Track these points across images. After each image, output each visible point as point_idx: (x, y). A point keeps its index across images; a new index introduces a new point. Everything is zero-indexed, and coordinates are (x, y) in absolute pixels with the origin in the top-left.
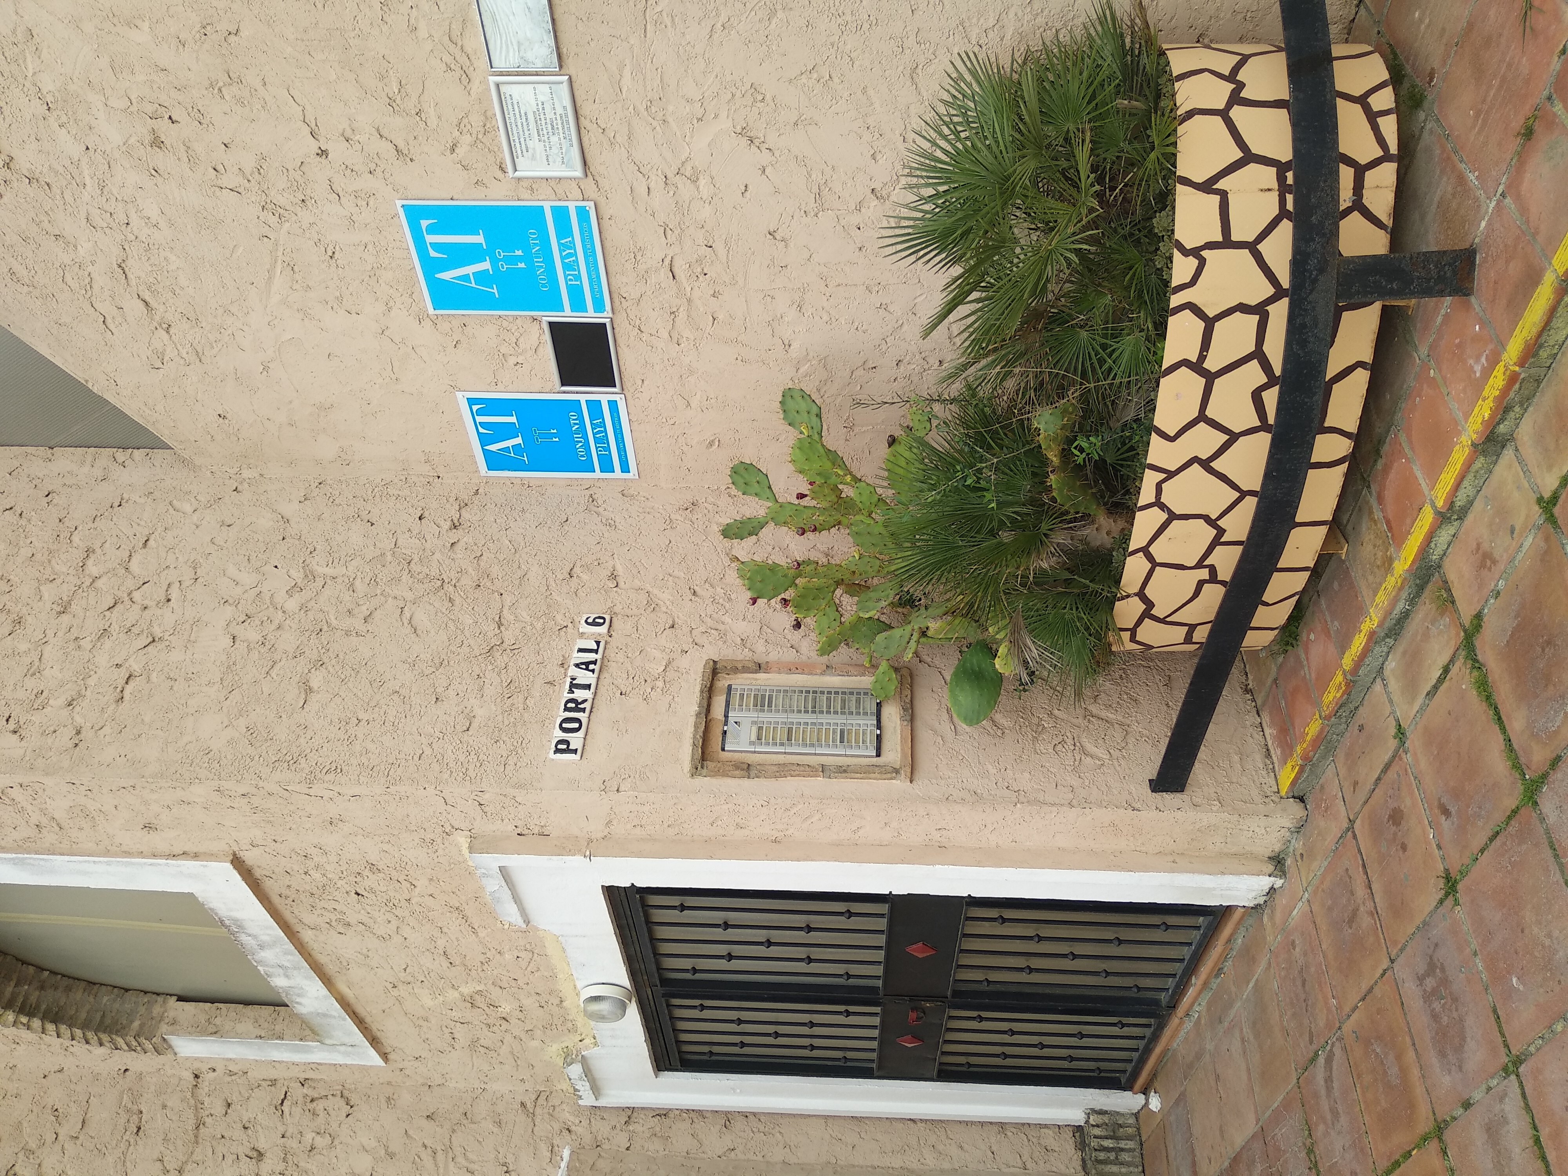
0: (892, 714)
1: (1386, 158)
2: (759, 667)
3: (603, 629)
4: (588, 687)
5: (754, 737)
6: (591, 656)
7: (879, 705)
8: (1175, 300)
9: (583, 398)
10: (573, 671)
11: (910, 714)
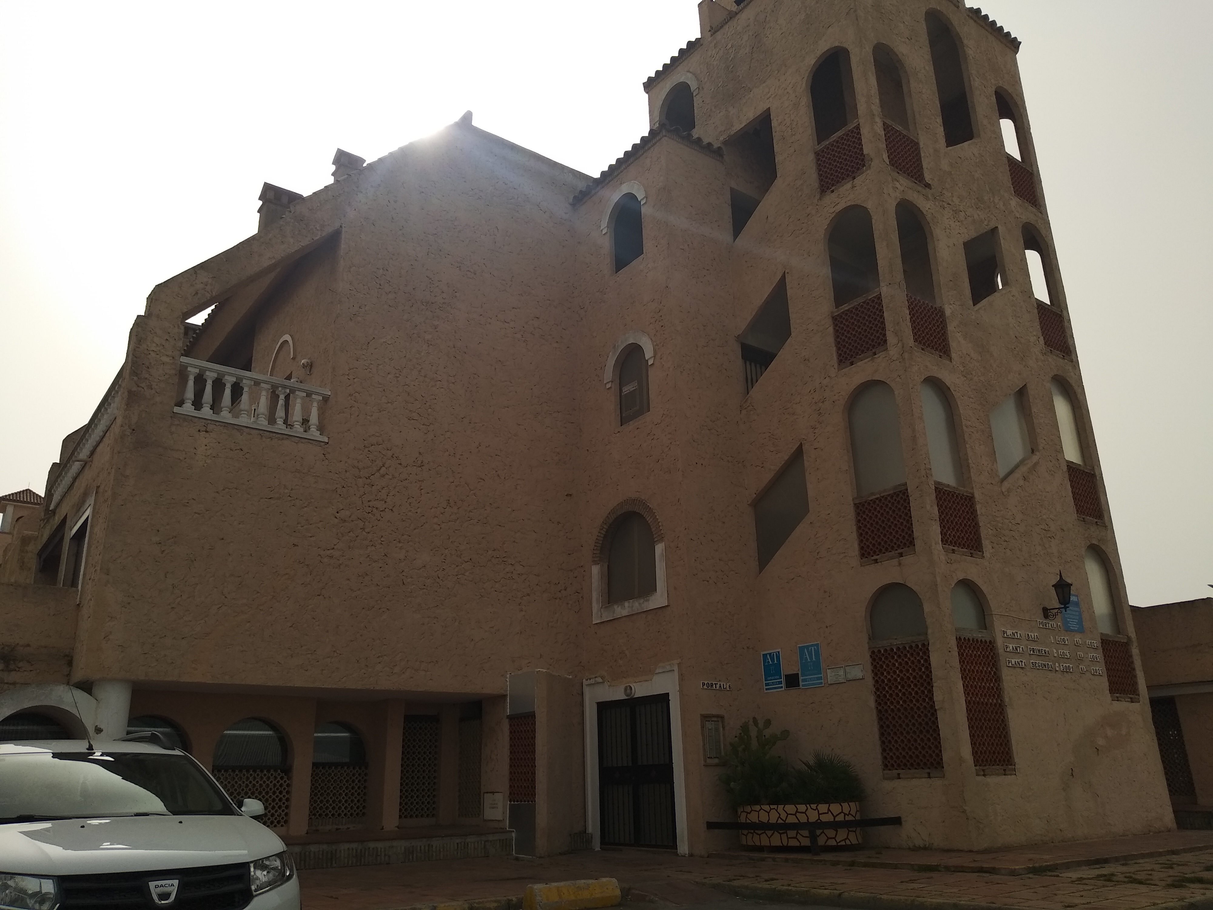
0: (716, 761)
1: (837, 843)
2: (724, 728)
3: (728, 689)
4: (716, 688)
5: (709, 728)
6: (722, 687)
7: (718, 758)
8: (808, 805)
9: (782, 680)
10: (719, 683)
11: (717, 765)
